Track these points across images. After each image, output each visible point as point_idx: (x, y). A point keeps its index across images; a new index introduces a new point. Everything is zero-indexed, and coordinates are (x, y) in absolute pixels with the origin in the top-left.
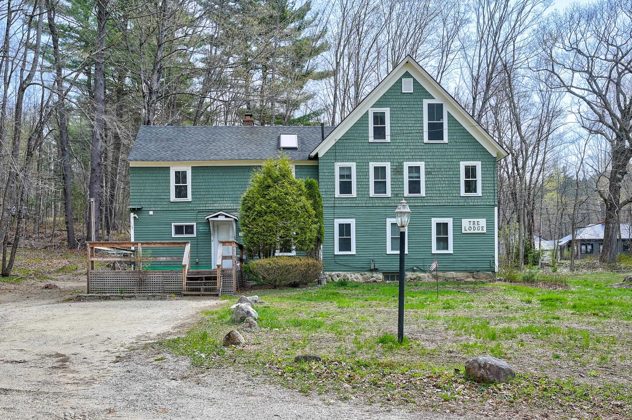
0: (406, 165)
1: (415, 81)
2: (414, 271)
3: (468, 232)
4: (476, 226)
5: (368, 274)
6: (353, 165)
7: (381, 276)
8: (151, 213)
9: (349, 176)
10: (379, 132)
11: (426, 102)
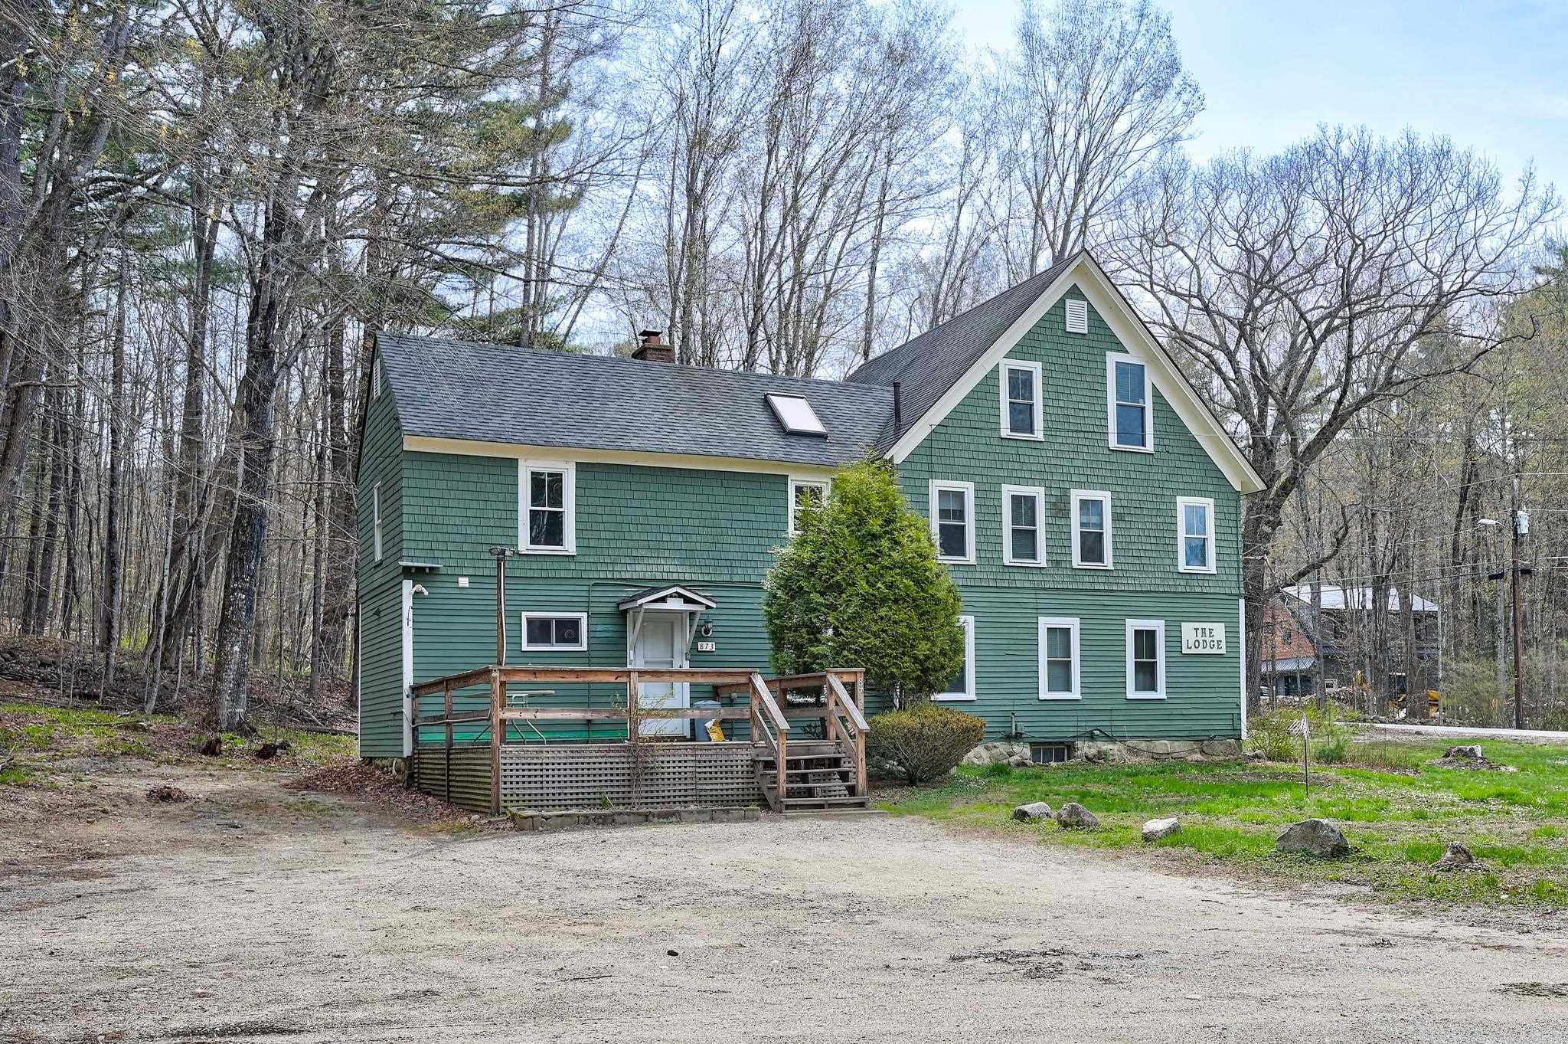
0: (1076, 495)
1: (1092, 310)
2: (1092, 737)
3: (1193, 651)
4: (1208, 639)
5: (1002, 748)
6: (968, 488)
7: (1023, 751)
8: (464, 582)
9: (960, 514)
10: (1022, 418)
11: (1112, 358)
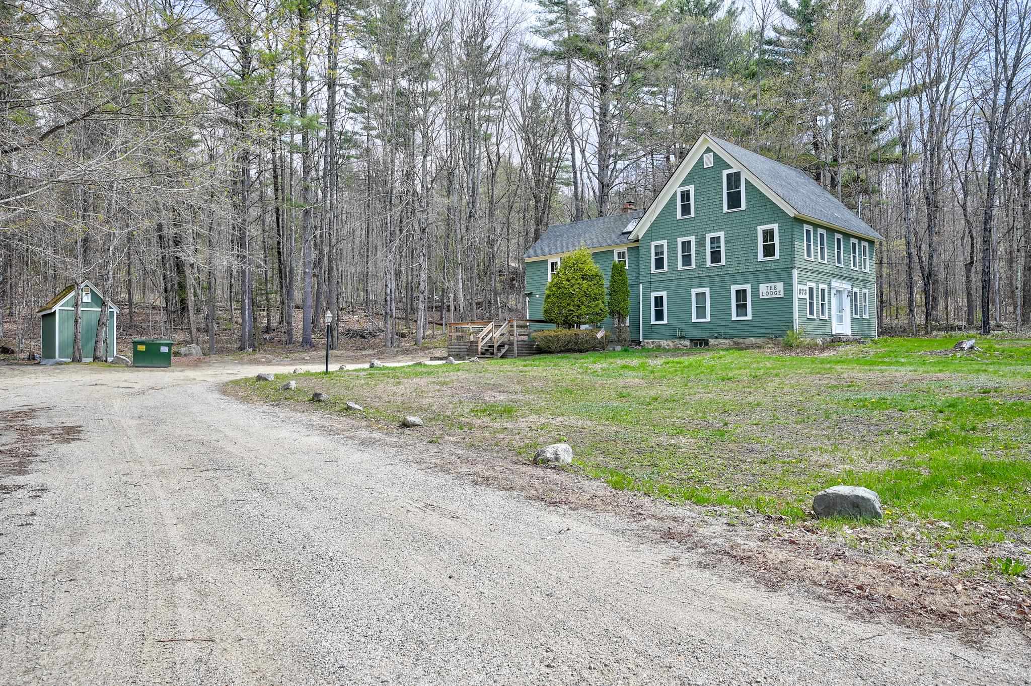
0: (708, 236)
1: (715, 155)
2: (716, 338)
3: (766, 297)
4: (774, 291)
5: (677, 341)
6: (664, 242)
7: (688, 343)
8: (537, 296)
9: (662, 253)
10: (686, 209)
11: (725, 173)
